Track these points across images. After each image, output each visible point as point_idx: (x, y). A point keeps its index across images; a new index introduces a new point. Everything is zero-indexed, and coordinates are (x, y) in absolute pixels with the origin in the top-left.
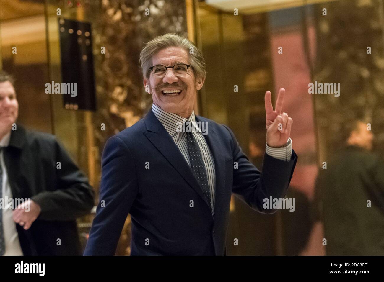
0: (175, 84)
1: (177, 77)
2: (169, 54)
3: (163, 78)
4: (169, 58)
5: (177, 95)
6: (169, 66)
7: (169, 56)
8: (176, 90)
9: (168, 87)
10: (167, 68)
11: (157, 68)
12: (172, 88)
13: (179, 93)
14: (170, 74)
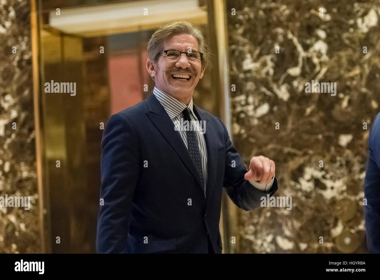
0: (187, 70)
1: (190, 63)
2: (183, 41)
3: (176, 63)
4: (183, 44)
5: (187, 80)
6: (183, 52)
7: (183, 42)
8: (187, 75)
9: (181, 72)
10: (181, 53)
11: (171, 52)
12: (184, 73)
13: (188, 79)
14: (183, 60)
